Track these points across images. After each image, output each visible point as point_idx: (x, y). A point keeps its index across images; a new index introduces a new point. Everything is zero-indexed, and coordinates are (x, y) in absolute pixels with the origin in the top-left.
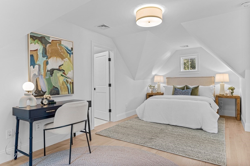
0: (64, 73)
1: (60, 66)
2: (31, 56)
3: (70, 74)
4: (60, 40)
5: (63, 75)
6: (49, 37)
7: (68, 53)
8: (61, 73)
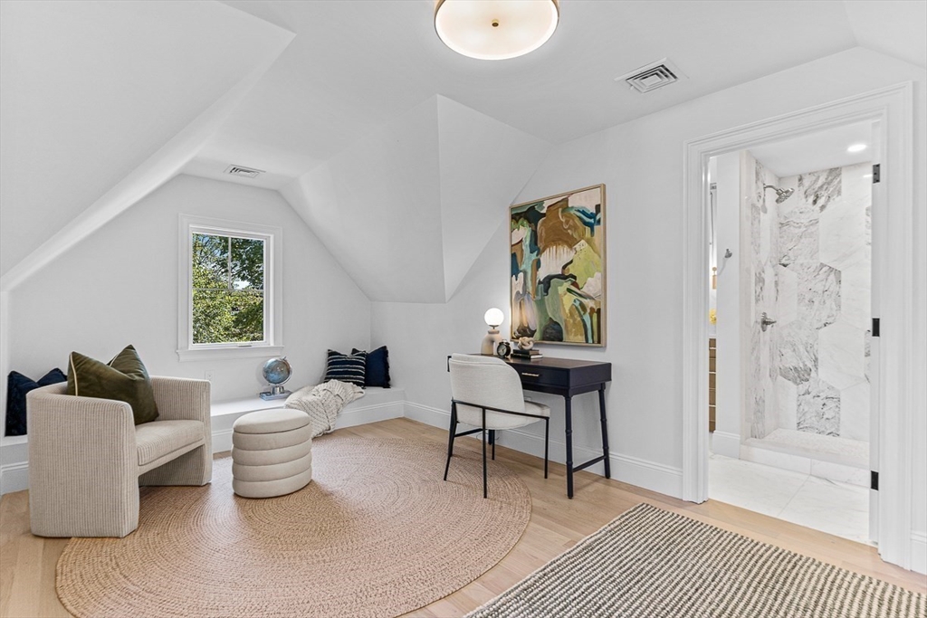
0: (575, 284)
1: (564, 267)
2: (514, 256)
3: (591, 285)
4: (567, 198)
5: (569, 290)
6: (541, 202)
7: (586, 224)
8: (567, 284)
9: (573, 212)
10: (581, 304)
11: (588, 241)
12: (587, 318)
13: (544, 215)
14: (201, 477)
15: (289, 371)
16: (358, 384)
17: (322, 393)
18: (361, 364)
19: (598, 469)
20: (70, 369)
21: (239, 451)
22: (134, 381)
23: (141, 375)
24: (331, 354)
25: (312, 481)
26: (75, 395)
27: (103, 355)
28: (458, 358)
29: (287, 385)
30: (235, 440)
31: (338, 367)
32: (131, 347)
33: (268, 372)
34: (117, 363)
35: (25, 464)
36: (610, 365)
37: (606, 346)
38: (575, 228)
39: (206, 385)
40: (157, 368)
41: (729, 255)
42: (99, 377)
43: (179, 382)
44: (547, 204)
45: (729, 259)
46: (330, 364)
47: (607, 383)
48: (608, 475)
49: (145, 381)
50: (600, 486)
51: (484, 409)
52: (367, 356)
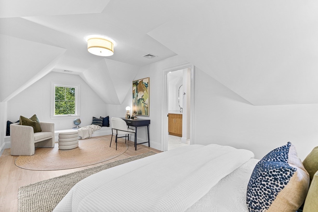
0: (144, 101)
1: (142, 97)
2: (133, 93)
3: (147, 101)
4: (142, 80)
5: (143, 102)
6: (138, 81)
7: (146, 86)
8: (142, 101)
9: (144, 83)
10: (145, 106)
11: (146, 91)
12: (146, 109)
13: (139, 84)
14: (52, 146)
15: (80, 122)
16: (100, 126)
17: (88, 128)
18: (102, 121)
19: (147, 145)
20: (20, 119)
21: (60, 139)
22: (35, 123)
23: (37, 121)
24: (94, 118)
25: (78, 147)
26: (21, 125)
27: (28, 116)
28: (113, 118)
29: (80, 126)
30: (59, 136)
31: (95, 121)
32: (35, 115)
33: (75, 122)
34: (31, 119)
35: (10, 142)
36: (150, 120)
37: (149, 116)
38: (144, 87)
39: (53, 124)
40: (41, 120)
41: (185, 94)
42: (27, 121)
43: (47, 123)
44: (139, 81)
45: (185, 95)
46: (93, 120)
47: (149, 125)
48: (149, 146)
49: (38, 123)
50: (147, 149)
51: (117, 130)
52: (103, 118)
